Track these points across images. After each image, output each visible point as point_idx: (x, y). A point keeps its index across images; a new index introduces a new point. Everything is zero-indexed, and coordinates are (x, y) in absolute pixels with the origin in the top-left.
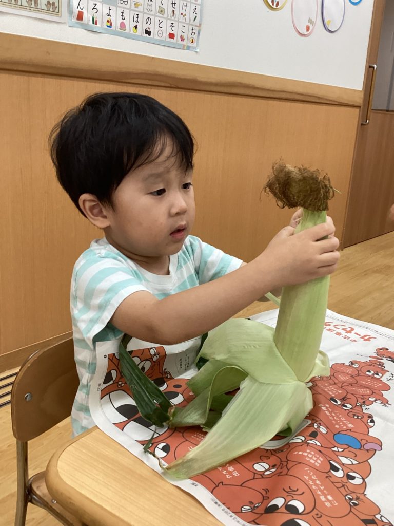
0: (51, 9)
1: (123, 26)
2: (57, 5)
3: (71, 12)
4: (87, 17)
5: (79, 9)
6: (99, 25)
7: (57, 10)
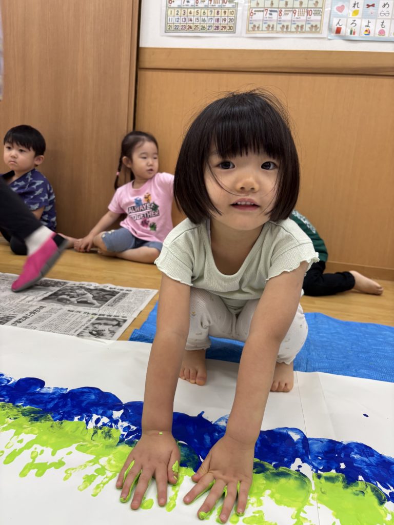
0: (314, 30)
1: (382, 32)
2: (319, 26)
3: (330, 29)
4: (345, 31)
5: (338, 26)
6: (356, 35)
7: (318, 30)
